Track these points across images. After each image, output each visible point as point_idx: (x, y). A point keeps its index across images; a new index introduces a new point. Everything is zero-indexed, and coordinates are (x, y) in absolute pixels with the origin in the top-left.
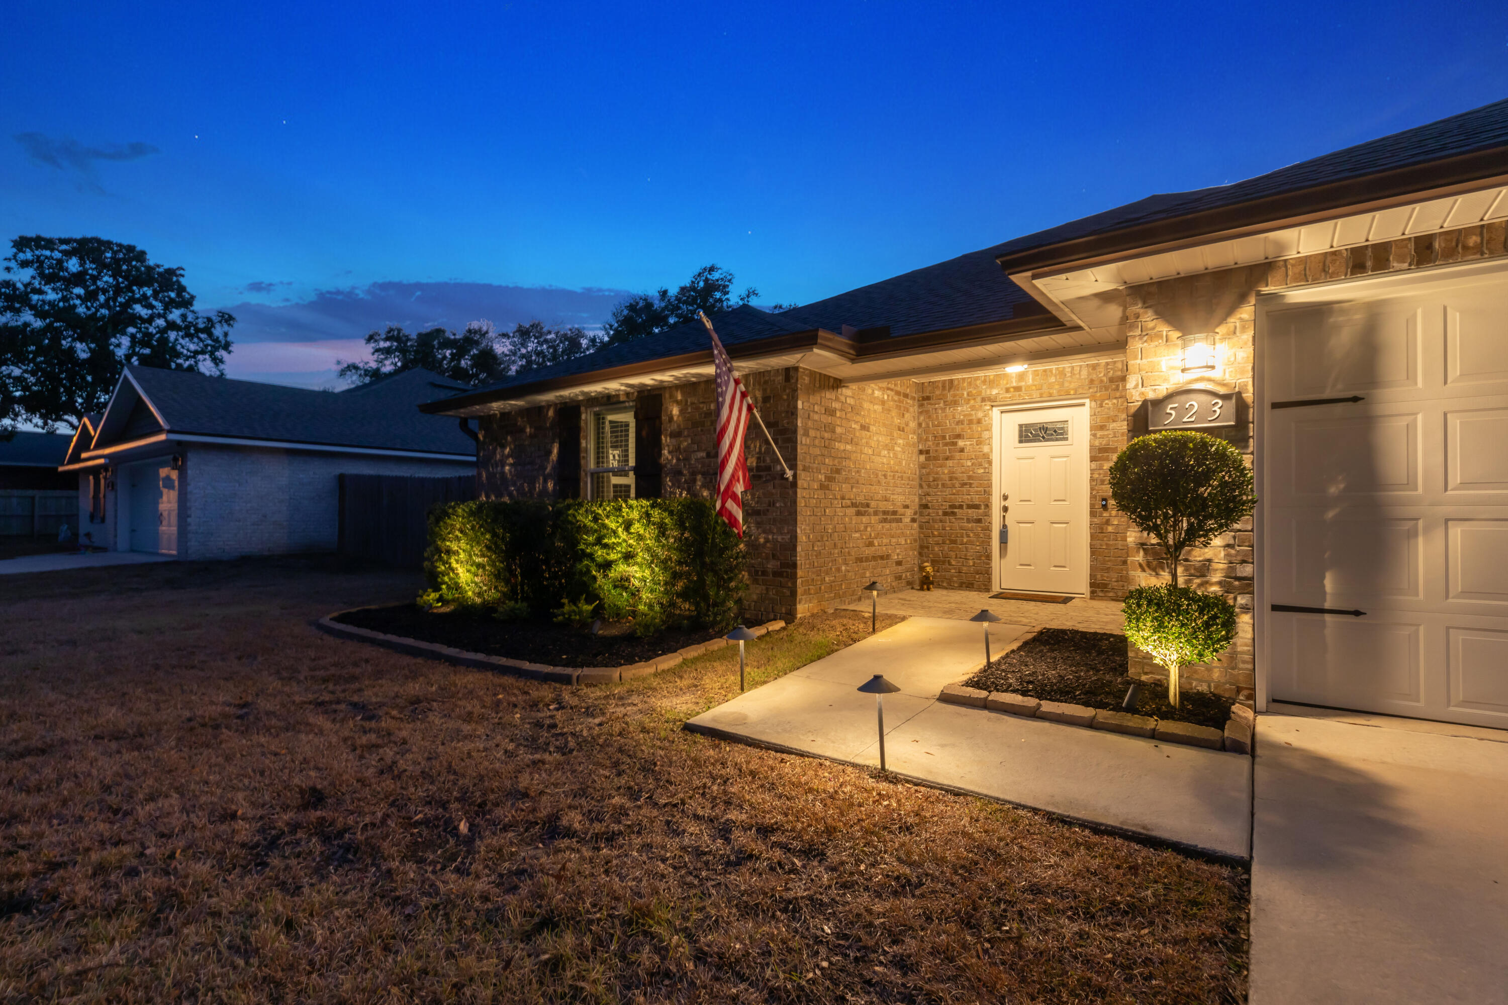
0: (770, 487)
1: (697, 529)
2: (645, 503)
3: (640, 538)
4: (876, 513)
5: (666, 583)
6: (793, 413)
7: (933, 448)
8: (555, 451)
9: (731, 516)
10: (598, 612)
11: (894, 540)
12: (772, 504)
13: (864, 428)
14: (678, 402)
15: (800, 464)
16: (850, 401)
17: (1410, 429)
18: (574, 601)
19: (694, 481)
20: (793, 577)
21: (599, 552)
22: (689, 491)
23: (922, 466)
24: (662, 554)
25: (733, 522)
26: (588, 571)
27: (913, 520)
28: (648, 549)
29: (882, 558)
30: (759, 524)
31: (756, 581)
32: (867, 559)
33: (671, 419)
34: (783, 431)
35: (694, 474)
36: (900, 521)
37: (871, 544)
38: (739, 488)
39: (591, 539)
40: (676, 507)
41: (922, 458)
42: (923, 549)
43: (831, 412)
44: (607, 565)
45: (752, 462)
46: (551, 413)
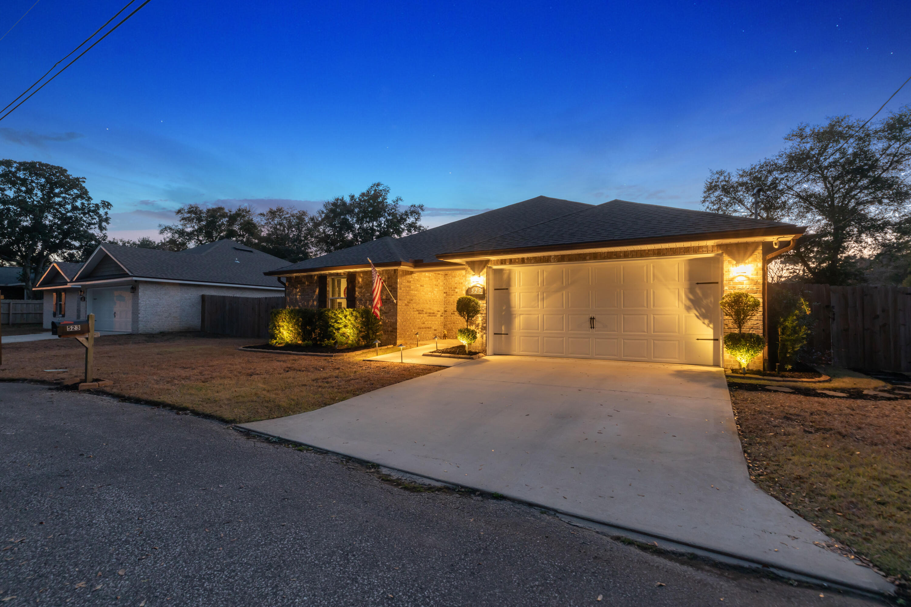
0: (390, 305)
1: (367, 318)
2: (351, 310)
3: (349, 320)
4: (426, 313)
5: (357, 334)
6: (396, 283)
7: (448, 292)
8: (317, 291)
9: (376, 313)
10: (336, 342)
11: (433, 322)
12: (390, 310)
13: (421, 286)
14: (361, 277)
15: (398, 298)
16: (417, 278)
17: (515, 295)
18: (328, 339)
19: (366, 303)
20: (396, 332)
21: (336, 325)
22: (364, 306)
23: (445, 298)
24: (357, 325)
25: (377, 315)
26: (332, 331)
27: (441, 316)
28: (352, 324)
29: (428, 328)
30: (386, 316)
31: (385, 334)
32: (423, 328)
33: (359, 282)
34: (394, 288)
35: (366, 300)
36: (436, 316)
37: (424, 323)
38: (379, 306)
39: (333, 321)
40: (360, 311)
41: (445, 295)
42: (445, 326)
43: (409, 282)
44: (339, 329)
45: (384, 297)
46: (316, 278)
